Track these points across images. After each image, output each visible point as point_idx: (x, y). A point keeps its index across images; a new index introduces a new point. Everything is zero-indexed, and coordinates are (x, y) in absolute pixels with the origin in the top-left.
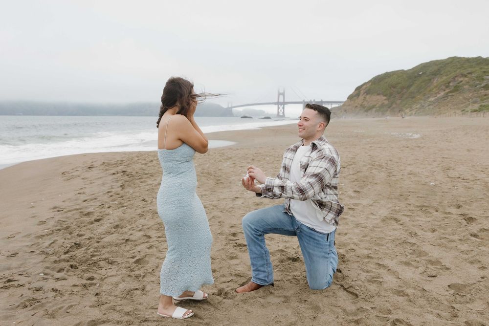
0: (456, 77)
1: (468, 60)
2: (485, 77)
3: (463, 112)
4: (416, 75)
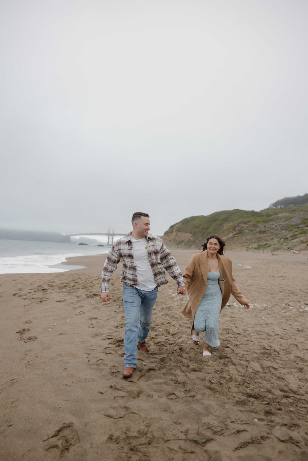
0: (240, 223)
1: (246, 212)
2: (258, 225)
3: (247, 249)
4: (212, 220)
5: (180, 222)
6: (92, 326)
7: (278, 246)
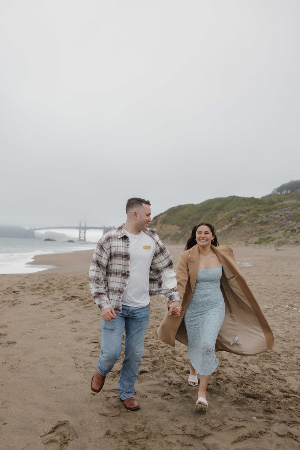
0: (237, 213)
1: (244, 199)
2: (259, 215)
3: (246, 243)
4: (204, 209)
5: (165, 212)
6: (74, 330)
7: (284, 239)
